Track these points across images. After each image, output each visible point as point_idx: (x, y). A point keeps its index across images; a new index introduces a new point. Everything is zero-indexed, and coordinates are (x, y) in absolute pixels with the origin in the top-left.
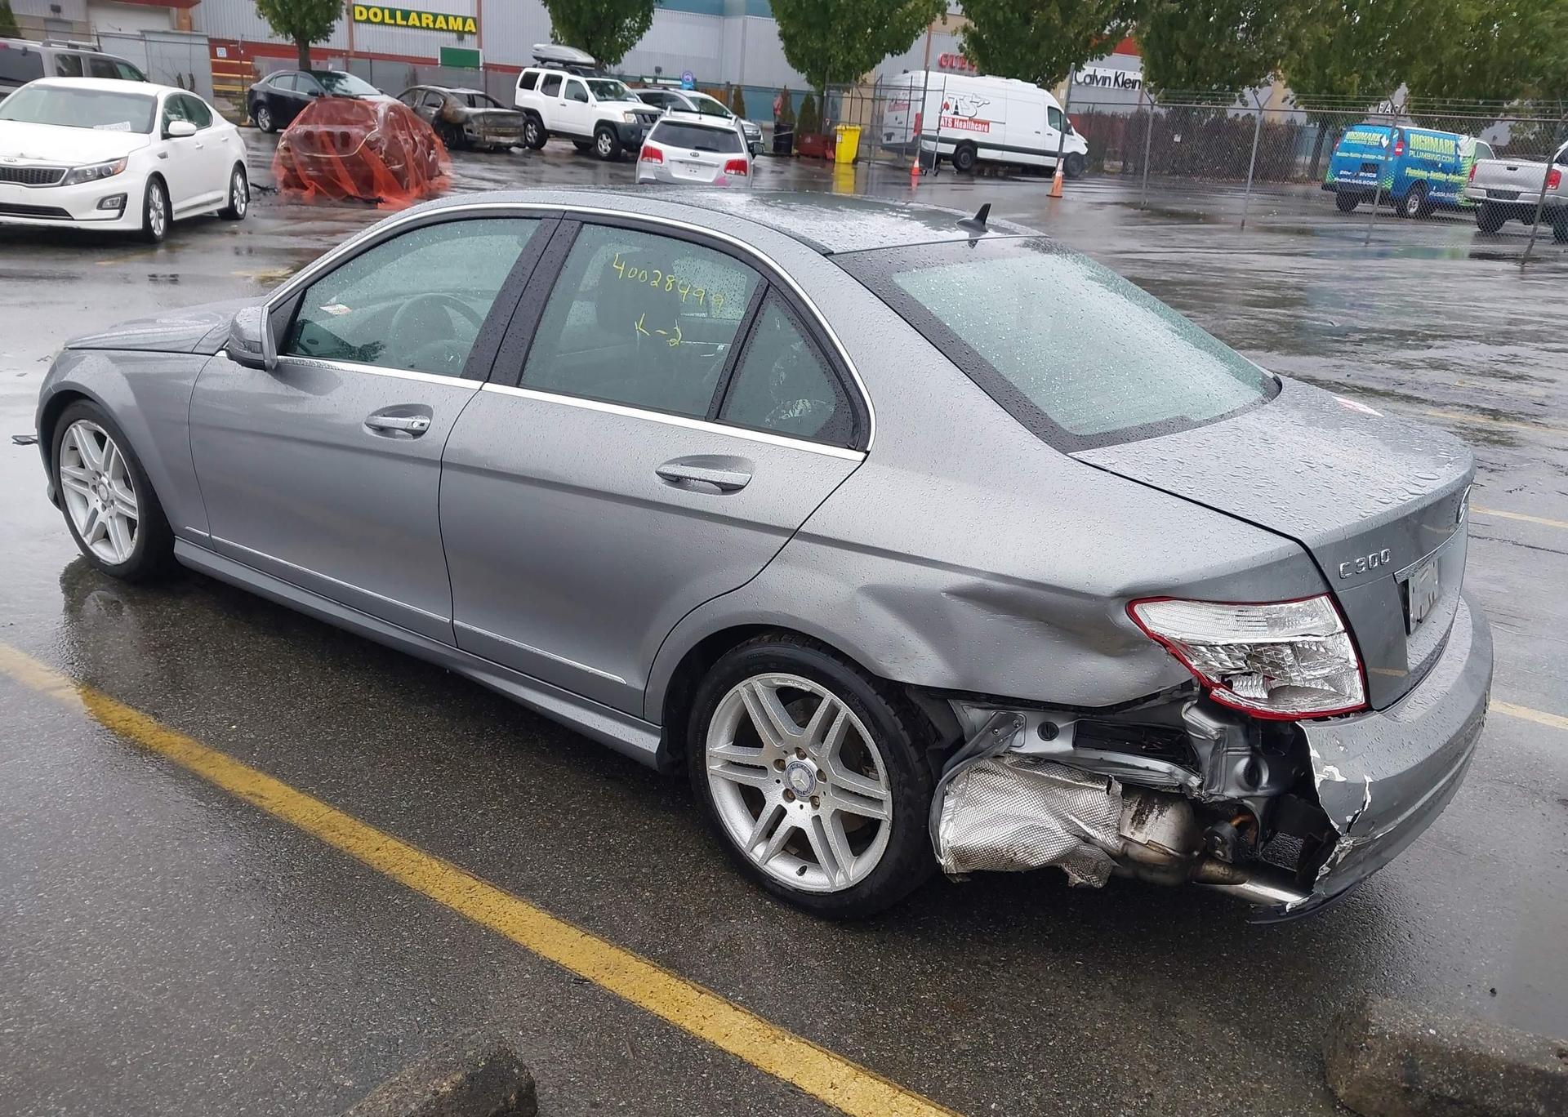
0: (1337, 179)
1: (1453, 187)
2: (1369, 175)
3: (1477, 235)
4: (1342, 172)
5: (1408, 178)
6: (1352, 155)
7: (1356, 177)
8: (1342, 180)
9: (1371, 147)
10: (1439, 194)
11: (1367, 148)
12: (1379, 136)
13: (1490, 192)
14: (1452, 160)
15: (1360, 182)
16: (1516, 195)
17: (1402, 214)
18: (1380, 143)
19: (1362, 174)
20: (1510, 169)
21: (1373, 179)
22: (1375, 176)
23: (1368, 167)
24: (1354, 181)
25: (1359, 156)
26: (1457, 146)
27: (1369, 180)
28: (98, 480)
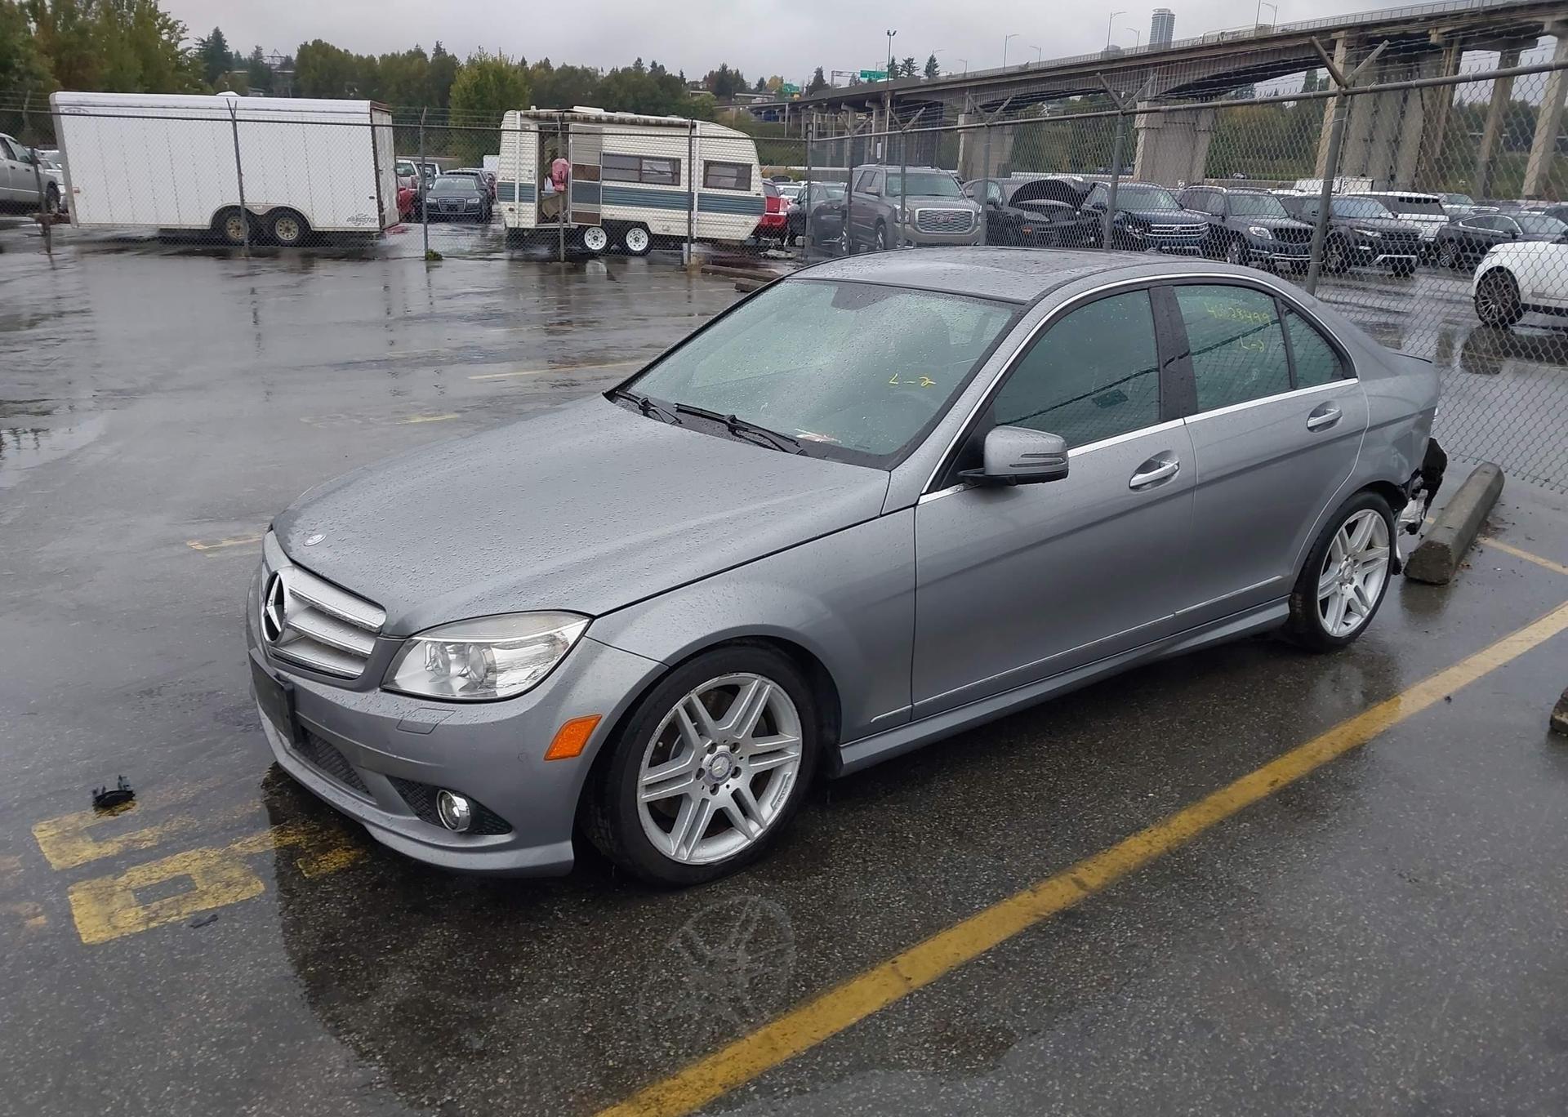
28: (708, 757)
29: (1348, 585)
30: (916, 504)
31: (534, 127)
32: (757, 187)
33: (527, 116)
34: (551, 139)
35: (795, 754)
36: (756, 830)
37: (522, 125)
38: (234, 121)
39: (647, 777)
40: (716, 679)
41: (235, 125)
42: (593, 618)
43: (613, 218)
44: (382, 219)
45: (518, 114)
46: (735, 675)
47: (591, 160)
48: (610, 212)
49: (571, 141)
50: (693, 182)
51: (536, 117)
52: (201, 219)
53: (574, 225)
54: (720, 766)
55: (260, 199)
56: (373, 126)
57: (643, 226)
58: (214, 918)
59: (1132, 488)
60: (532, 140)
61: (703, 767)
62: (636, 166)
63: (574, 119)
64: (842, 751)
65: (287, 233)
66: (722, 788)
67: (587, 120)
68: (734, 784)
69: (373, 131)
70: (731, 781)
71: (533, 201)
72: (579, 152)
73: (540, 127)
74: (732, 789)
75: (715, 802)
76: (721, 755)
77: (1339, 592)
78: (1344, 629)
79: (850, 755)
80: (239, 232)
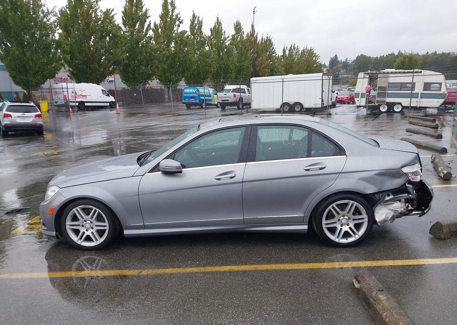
0: (185, 101)
1: (210, 100)
2: (193, 99)
3: (221, 110)
4: (186, 99)
5: (201, 99)
6: (187, 95)
7: (190, 100)
8: (187, 101)
9: (191, 93)
10: (208, 102)
11: (190, 93)
12: (192, 90)
13: (222, 100)
14: (209, 94)
15: (191, 101)
16: (228, 100)
17: (202, 108)
18: (193, 92)
19: (191, 99)
20: (225, 95)
21: (194, 100)
22: (194, 99)
23: (192, 97)
24: (189, 101)
25: (189, 95)
26: (209, 90)
27: (193, 101)
28: (85, 223)
29: (346, 226)
30: (144, 175)
31: (367, 76)
32: (444, 90)
33: (365, 74)
34: (372, 80)
35: (108, 228)
36: (98, 242)
37: (364, 76)
39: (69, 223)
41: (283, 83)
42: (60, 188)
43: (390, 102)
44: (323, 104)
45: (363, 73)
47: (384, 85)
48: (389, 100)
49: (378, 80)
50: (419, 89)
51: (368, 74)
53: (377, 104)
54: (88, 226)
55: (292, 101)
56: (322, 80)
57: (400, 104)
59: (215, 179)
60: (366, 81)
61: (83, 225)
62: (402, 86)
63: (380, 73)
64: (124, 231)
65: (298, 109)
66: (89, 230)
67: (384, 73)
70: (91, 230)
71: (365, 98)
72: (380, 82)
73: (370, 77)
74: (91, 231)
75: (87, 233)
76: (88, 223)
77: (339, 227)
78: (344, 241)
79: (126, 232)
80: (287, 108)
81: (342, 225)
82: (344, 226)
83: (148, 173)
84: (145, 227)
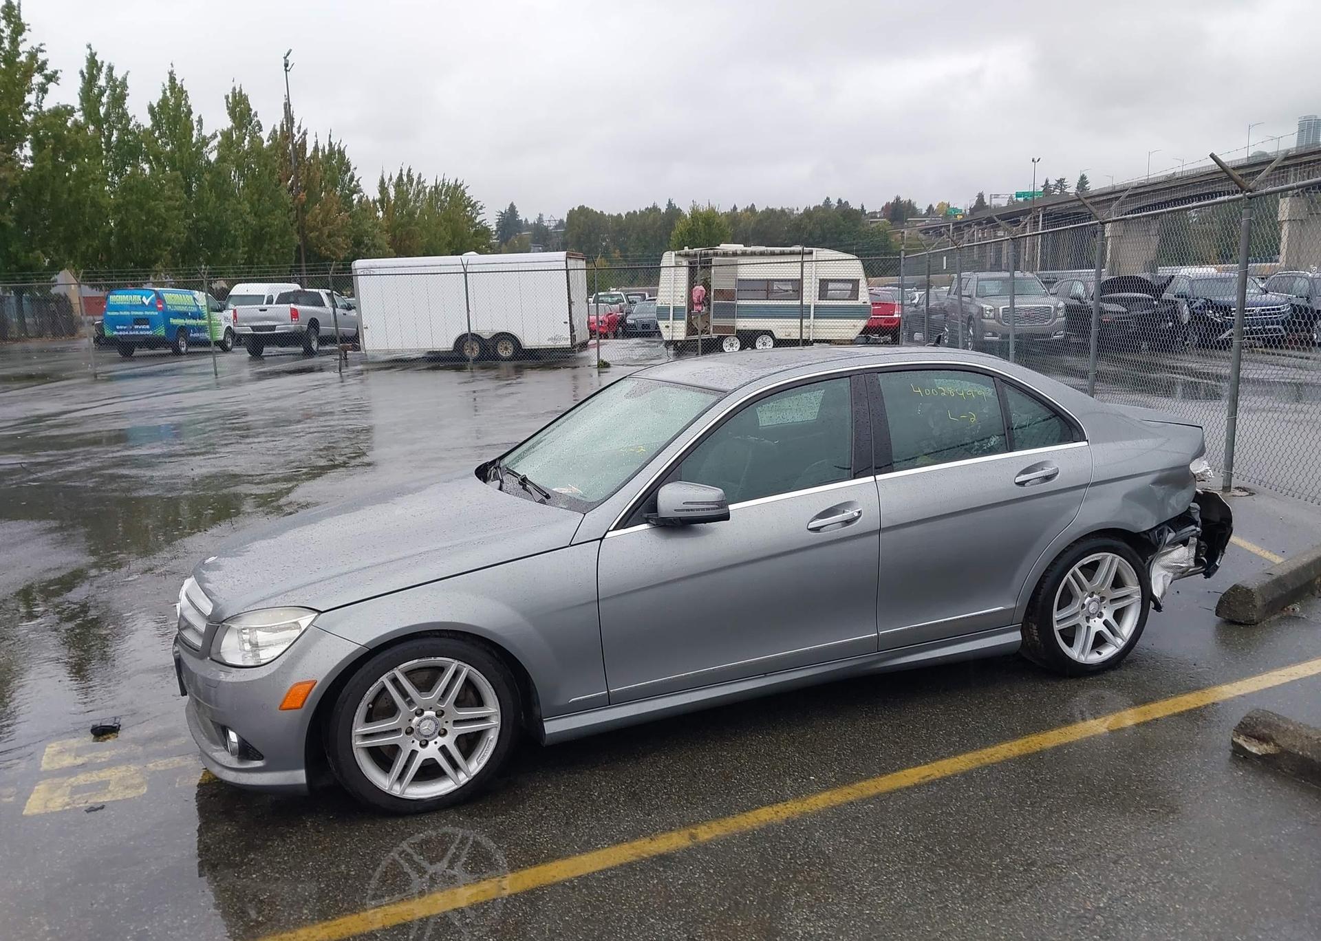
0: (115, 333)
1: (201, 329)
2: (143, 327)
3: (250, 359)
4: (118, 327)
5: (174, 326)
6: (121, 313)
7: (133, 329)
8: (121, 333)
9: (136, 306)
10: (195, 335)
11: (133, 307)
12: (139, 297)
13: (253, 328)
14: (195, 309)
15: (137, 333)
16: (273, 328)
17: (177, 353)
18: (143, 303)
19: (136, 327)
20: (261, 310)
21: (147, 330)
22: (148, 327)
23: (139, 321)
24: (131, 333)
25: (128, 313)
26: (194, 299)
27: (145, 331)
28: (417, 719)
29: (1097, 619)
30: (603, 537)
31: (685, 263)
32: (864, 297)
33: (680, 255)
34: (698, 270)
35: (495, 722)
36: (463, 778)
37: (676, 262)
38: (466, 273)
39: (359, 728)
40: (416, 661)
41: (466, 276)
42: (320, 612)
43: (747, 328)
44: (573, 338)
45: (673, 253)
46: (433, 659)
47: (729, 285)
48: (744, 324)
49: (713, 271)
50: (810, 297)
51: (687, 255)
52: (446, 343)
53: (715, 336)
54: (427, 727)
55: (486, 327)
56: (568, 271)
57: (769, 333)
58: (102, 808)
59: (810, 529)
60: (684, 273)
61: (412, 726)
62: (767, 287)
63: (716, 255)
64: (545, 724)
65: (505, 351)
66: (431, 743)
67: (725, 254)
68: (441, 741)
69: (568, 274)
70: (439, 739)
71: (684, 319)
72: (720, 279)
73: (690, 263)
74: (439, 745)
75: (425, 754)
76: (428, 718)
77: (1084, 624)
78: (1094, 658)
79: (552, 727)
80: (472, 352)
81: (1088, 619)
82: (1091, 621)
83: (614, 529)
84: (610, 701)
